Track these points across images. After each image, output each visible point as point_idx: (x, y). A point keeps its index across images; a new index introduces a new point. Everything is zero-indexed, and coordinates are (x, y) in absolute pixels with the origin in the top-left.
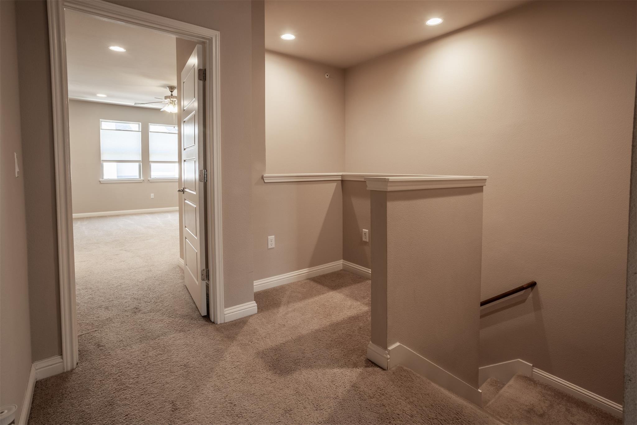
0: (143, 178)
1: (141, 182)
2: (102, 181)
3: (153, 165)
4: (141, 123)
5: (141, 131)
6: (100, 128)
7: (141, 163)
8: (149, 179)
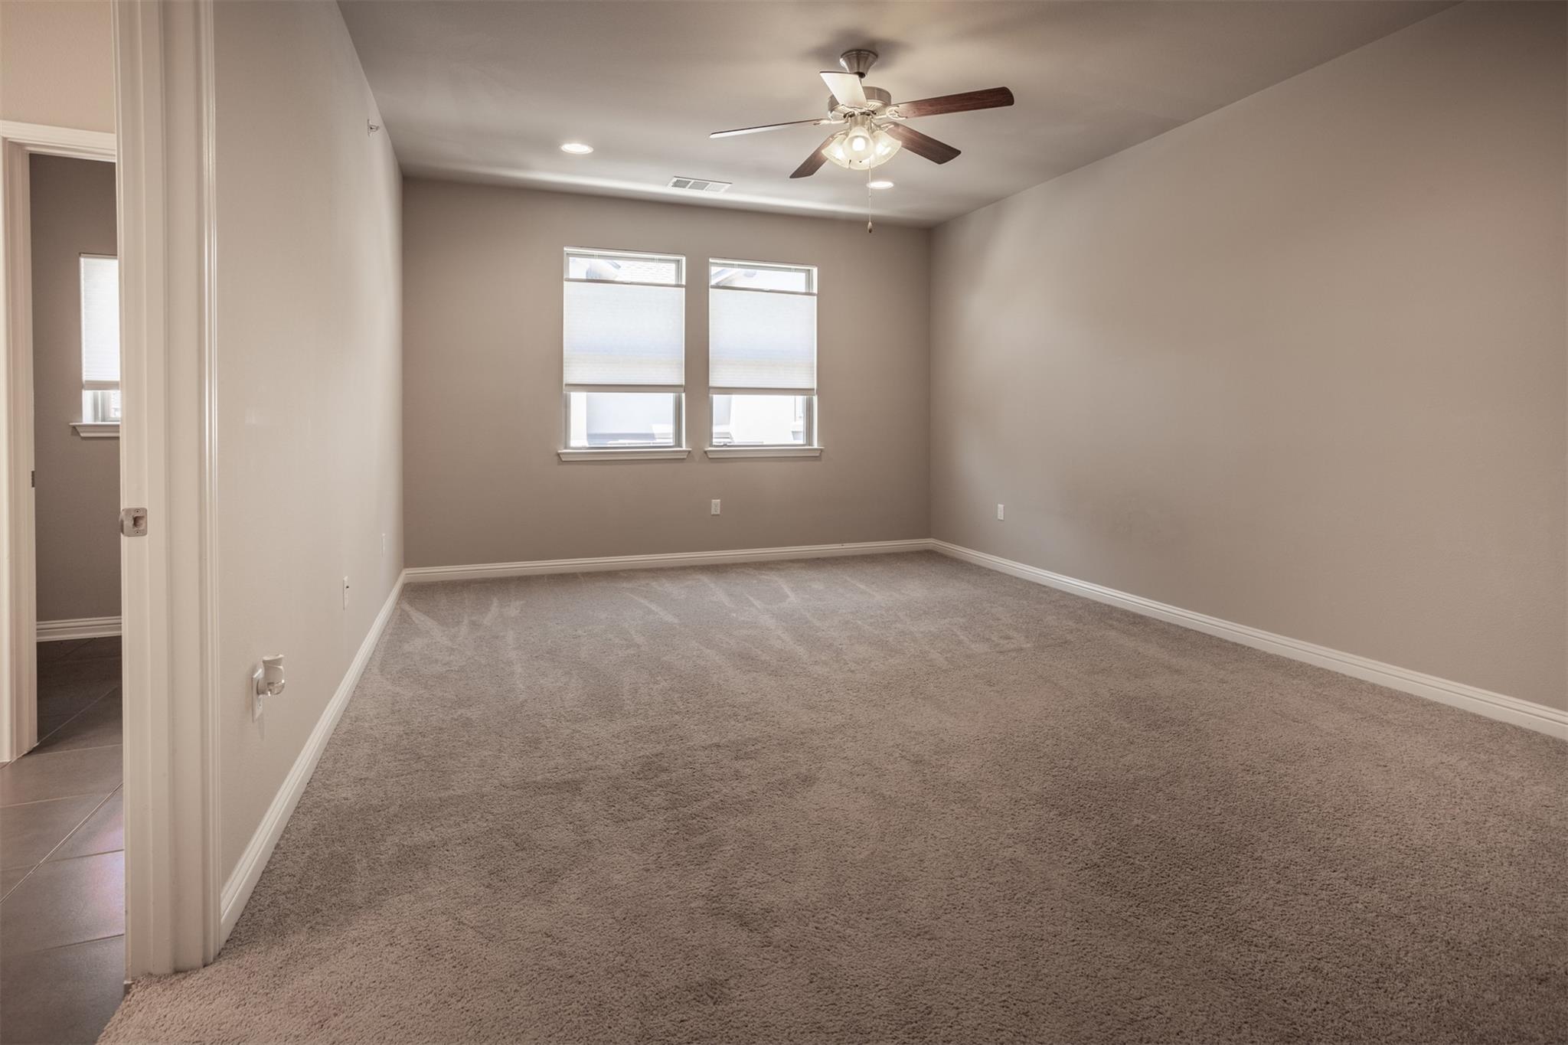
0: (686, 447)
1: (684, 459)
2: (563, 453)
3: (718, 400)
4: (684, 259)
5: (684, 283)
6: (565, 277)
7: (683, 395)
8: (706, 449)
